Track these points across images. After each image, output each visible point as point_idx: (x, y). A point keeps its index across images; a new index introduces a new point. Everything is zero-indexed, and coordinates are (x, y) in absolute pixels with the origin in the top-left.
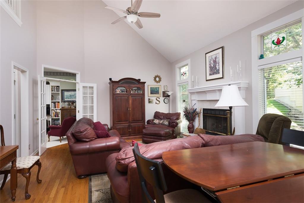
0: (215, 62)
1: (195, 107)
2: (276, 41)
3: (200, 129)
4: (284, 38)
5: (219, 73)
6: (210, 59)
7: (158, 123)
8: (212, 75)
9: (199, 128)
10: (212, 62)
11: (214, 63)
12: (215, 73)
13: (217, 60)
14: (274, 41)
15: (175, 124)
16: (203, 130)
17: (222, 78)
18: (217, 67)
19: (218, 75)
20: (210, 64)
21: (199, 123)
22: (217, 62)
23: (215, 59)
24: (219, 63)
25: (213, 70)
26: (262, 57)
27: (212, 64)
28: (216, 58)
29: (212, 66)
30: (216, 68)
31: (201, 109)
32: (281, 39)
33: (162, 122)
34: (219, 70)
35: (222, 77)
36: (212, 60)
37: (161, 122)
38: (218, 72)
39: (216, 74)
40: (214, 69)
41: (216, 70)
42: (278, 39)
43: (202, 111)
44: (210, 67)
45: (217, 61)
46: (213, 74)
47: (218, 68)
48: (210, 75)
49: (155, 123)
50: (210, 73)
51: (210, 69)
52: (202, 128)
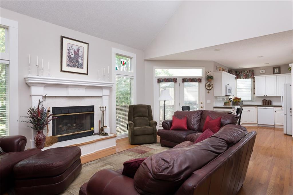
0: (77, 53)
2: (122, 62)
3: (49, 138)
6: (70, 48)
8: (71, 66)
9: (48, 136)
10: (72, 51)
11: (75, 54)
12: (76, 67)
13: (80, 52)
17: (87, 74)
18: (79, 60)
19: (81, 69)
20: (69, 53)
22: (80, 56)
23: (76, 51)
24: (82, 57)
25: (73, 61)
27: (72, 54)
28: (78, 50)
29: (73, 56)
30: (77, 61)
32: (125, 63)
34: (82, 65)
38: (81, 66)
39: (78, 67)
40: (75, 61)
41: (79, 64)
43: (51, 111)
44: (69, 57)
45: (80, 54)
46: (74, 66)
47: (80, 62)
48: (68, 65)
50: (68, 63)
51: (69, 59)
52: (51, 135)
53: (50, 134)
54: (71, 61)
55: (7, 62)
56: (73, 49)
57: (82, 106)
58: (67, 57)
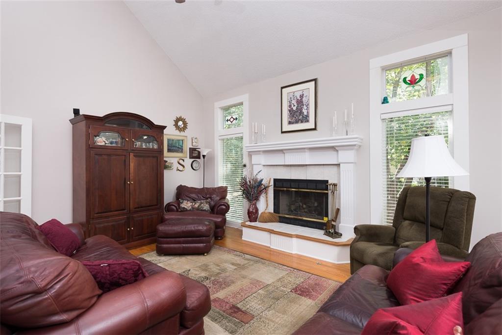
0: (300, 102)
1: (259, 177)
2: (409, 79)
3: (268, 214)
4: (421, 75)
5: (308, 121)
6: (291, 98)
7: (190, 207)
8: (293, 123)
9: (267, 211)
10: (294, 102)
11: (297, 104)
12: (300, 121)
13: (304, 99)
14: (405, 78)
15: (224, 207)
16: (275, 214)
17: (315, 129)
18: (303, 111)
19: (307, 124)
20: (290, 106)
21: (266, 204)
22: (304, 104)
23: (300, 99)
24: (308, 104)
25: (295, 116)
26: (385, 101)
27: (294, 106)
28: (302, 96)
29: (295, 108)
30: (301, 113)
31: (270, 179)
32: (417, 77)
33: (199, 206)
34: (307, 116)
35: (314, 127)
36: (294, 99)
37: (196, 206)
38: (306, 119)
39: (302, 122)
40: (298, 114)
41: (303, 117)
42: (413, 76)
43: (272, 183)
44: (290, 111)
45: (304, 102)
46: (297, 122)
47: (305, 114)
48: (290, 123)
49: (184, 208)
50: (290, 120)
51: (291, 114)
52: (272, 211)
53: (271, 209)
54: (293, 116)
55: (241, 135)
56: (295, 98)
57: (307, 179)
58: (289, 112)
